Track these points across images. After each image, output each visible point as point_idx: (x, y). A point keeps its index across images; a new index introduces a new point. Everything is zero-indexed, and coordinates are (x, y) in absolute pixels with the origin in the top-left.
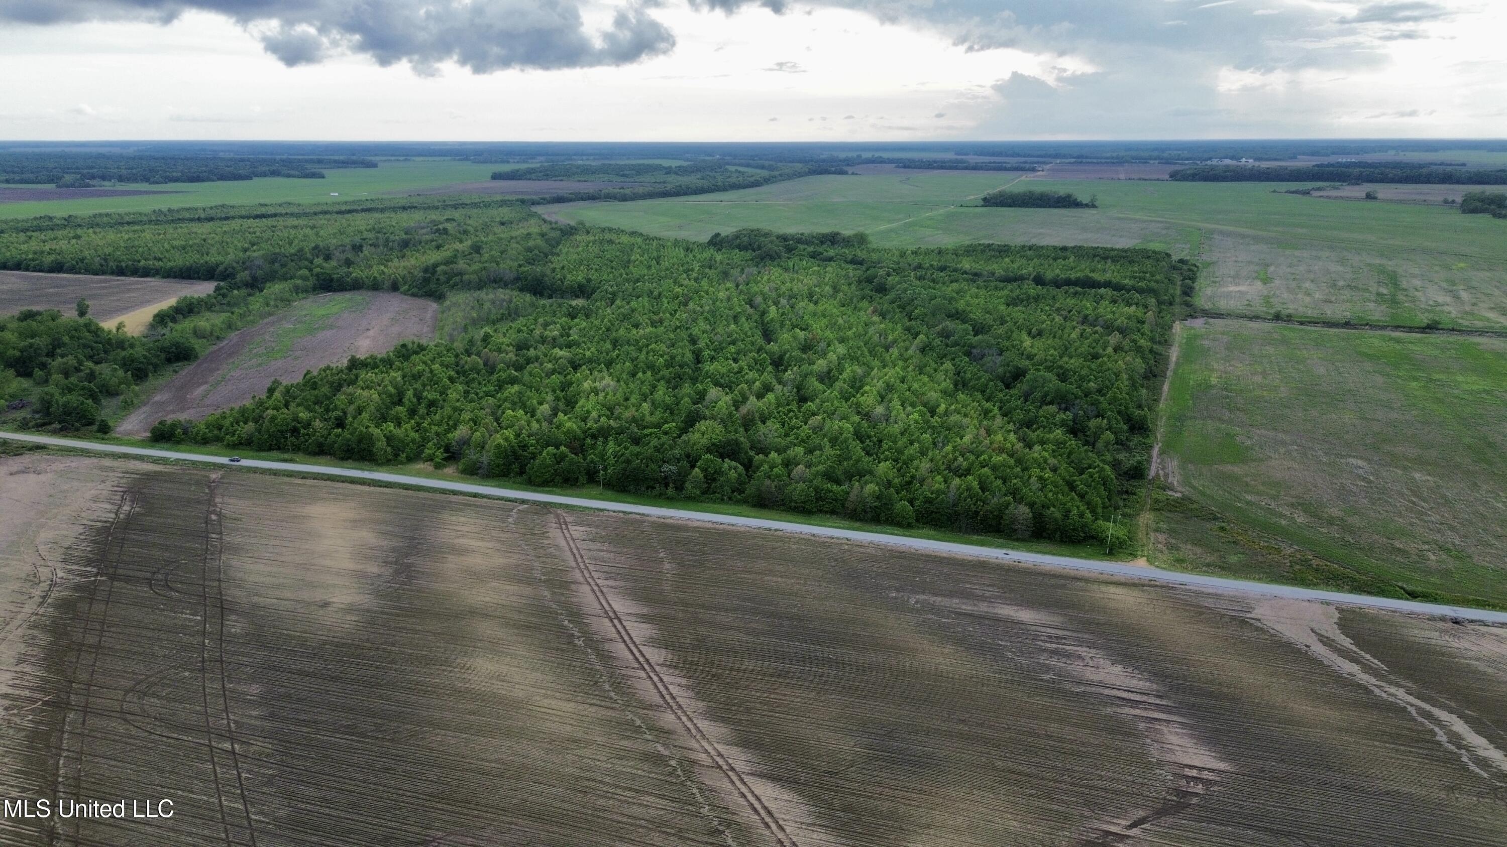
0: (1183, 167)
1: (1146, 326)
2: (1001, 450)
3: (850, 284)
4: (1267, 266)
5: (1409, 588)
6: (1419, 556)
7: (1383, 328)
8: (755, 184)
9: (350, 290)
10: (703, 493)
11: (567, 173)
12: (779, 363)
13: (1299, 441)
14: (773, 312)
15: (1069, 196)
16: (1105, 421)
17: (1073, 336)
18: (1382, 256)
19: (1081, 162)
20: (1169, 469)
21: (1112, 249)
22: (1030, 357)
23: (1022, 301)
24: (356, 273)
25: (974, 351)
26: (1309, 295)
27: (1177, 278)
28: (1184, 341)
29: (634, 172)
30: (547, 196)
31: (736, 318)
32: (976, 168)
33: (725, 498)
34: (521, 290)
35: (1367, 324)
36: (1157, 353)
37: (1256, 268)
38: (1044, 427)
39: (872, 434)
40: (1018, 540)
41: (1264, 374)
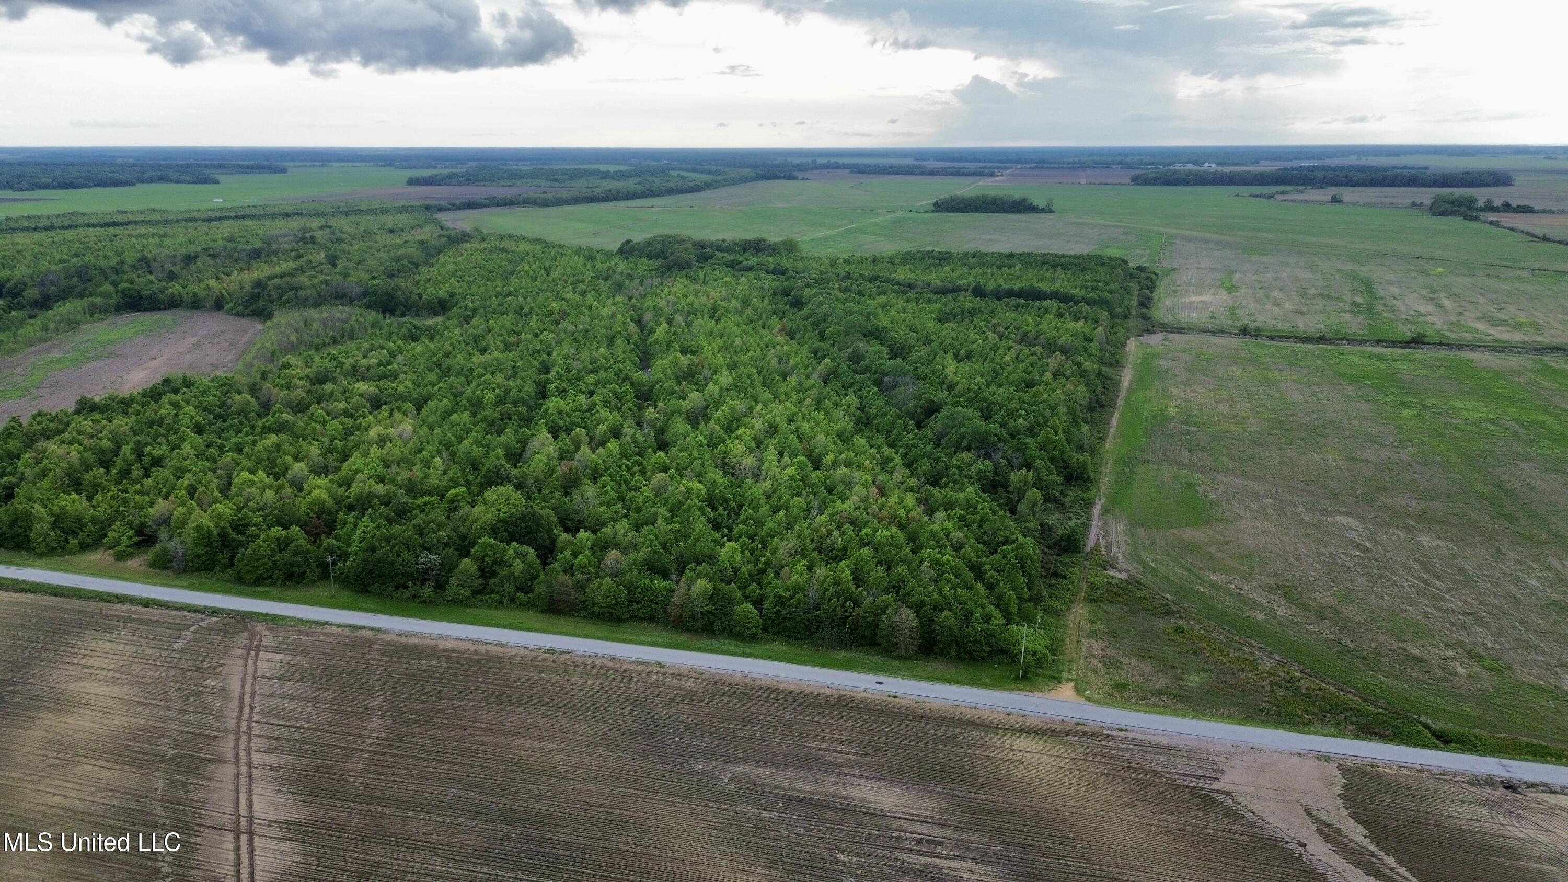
0: (1144, 172)
1: (1094, 344)
2: (893, 519)
3: (764, 297)
4: (1232, 272)
5: (1436, 725)
6: (1443, 669)
7: (1362, 342)
8: (696, 189)
9: (165, 309)
10: (475, 593)
11: (493, 178)
12: (645, 396)
13: (1274, 492)
14: (661, 331)
15: (1024, 200)
16: (1031, 473)
17: (1007, 358)
18: (1353, 261)
19: (1042, 167)
20: (1112, 538)
21: (1063, 256)
22: (951, 387)
23: (955, 316)
24: (175, 288)
25: (886, 379)
26: (1278, 305)
27: (1134, 286)
28: (1139, 361)
29: (566, 177)
30: (457, 202)
31: (611, 340)
32: (933, 173)
33: (505, 601)
34: (368, 307)
35: (1344, 339)
36: (1106, 378)
37: (1220, 276)
38: (956, 482)
39: (731, 496)
40: (899, 658)
41: (1231, 402)
